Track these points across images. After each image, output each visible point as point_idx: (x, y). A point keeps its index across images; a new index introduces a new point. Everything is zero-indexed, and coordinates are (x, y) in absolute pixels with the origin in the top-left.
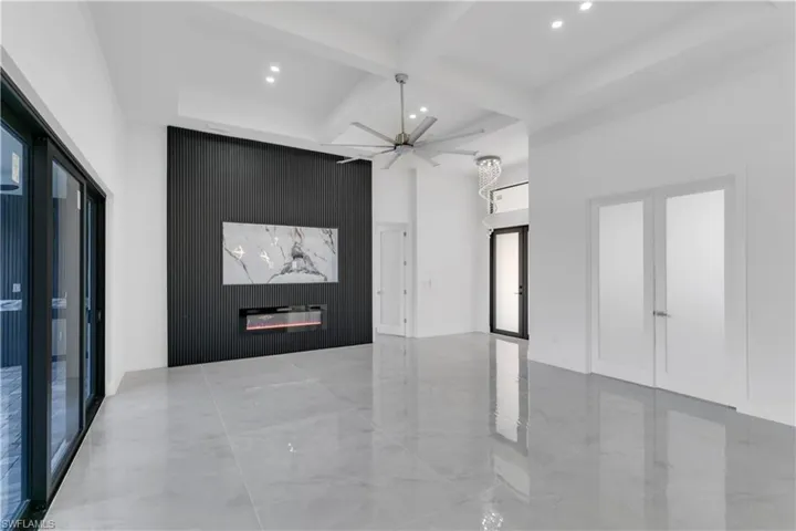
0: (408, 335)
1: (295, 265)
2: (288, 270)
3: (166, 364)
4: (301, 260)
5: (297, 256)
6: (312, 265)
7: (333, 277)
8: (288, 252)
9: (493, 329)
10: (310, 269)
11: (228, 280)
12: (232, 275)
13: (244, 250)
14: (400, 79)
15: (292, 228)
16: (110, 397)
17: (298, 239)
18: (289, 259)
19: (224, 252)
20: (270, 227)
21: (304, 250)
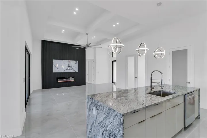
0: (94, 84)
1: (69, 68)
2: (67, 69)
3: (41, 88)
4: (70, 67)
5: (69, 66)
6: (72, 68)
7: (77, 71)
8: (67, 66)
9: (113, 82)
10: (72, 69)
11: (54, 72)
12: (55, 70)
13: (58, 64)
14: (87, 34)
15: (68, 61)
16: (31, 94)
17: (69, 63)
18: (67, 67)
19: (54, 66)
20: (63, 60)
21: (71, 65)
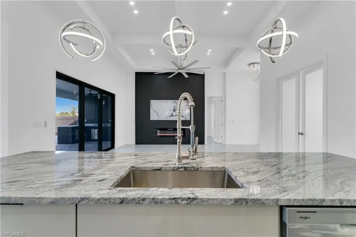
0: (223, 143)
1: (174, 114)
2: (172, 116)
3: (135, 143)
5: (175, 110)
7: (188, 118)
8: (172, 109)
11: (152, 119)
15: (174, 101)
17: (175, 104)
18: (172, 112)
19: (151, 109)
20: (166, 101)
